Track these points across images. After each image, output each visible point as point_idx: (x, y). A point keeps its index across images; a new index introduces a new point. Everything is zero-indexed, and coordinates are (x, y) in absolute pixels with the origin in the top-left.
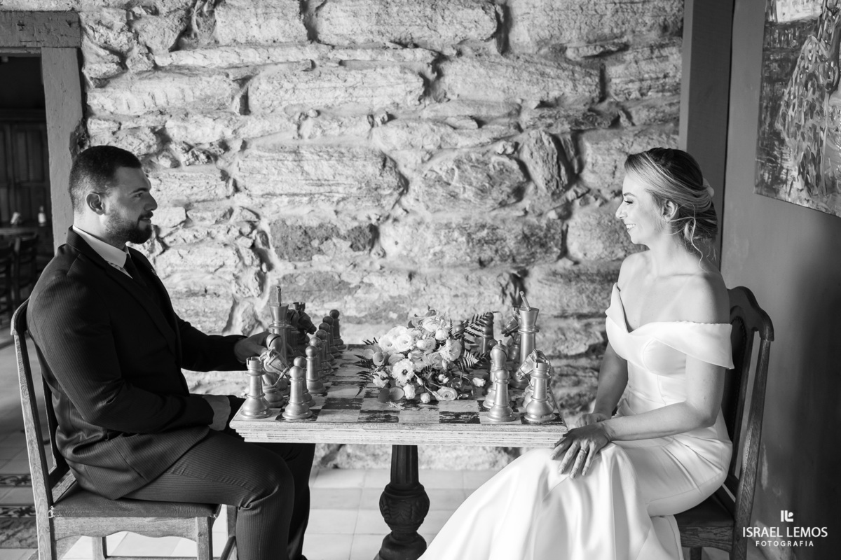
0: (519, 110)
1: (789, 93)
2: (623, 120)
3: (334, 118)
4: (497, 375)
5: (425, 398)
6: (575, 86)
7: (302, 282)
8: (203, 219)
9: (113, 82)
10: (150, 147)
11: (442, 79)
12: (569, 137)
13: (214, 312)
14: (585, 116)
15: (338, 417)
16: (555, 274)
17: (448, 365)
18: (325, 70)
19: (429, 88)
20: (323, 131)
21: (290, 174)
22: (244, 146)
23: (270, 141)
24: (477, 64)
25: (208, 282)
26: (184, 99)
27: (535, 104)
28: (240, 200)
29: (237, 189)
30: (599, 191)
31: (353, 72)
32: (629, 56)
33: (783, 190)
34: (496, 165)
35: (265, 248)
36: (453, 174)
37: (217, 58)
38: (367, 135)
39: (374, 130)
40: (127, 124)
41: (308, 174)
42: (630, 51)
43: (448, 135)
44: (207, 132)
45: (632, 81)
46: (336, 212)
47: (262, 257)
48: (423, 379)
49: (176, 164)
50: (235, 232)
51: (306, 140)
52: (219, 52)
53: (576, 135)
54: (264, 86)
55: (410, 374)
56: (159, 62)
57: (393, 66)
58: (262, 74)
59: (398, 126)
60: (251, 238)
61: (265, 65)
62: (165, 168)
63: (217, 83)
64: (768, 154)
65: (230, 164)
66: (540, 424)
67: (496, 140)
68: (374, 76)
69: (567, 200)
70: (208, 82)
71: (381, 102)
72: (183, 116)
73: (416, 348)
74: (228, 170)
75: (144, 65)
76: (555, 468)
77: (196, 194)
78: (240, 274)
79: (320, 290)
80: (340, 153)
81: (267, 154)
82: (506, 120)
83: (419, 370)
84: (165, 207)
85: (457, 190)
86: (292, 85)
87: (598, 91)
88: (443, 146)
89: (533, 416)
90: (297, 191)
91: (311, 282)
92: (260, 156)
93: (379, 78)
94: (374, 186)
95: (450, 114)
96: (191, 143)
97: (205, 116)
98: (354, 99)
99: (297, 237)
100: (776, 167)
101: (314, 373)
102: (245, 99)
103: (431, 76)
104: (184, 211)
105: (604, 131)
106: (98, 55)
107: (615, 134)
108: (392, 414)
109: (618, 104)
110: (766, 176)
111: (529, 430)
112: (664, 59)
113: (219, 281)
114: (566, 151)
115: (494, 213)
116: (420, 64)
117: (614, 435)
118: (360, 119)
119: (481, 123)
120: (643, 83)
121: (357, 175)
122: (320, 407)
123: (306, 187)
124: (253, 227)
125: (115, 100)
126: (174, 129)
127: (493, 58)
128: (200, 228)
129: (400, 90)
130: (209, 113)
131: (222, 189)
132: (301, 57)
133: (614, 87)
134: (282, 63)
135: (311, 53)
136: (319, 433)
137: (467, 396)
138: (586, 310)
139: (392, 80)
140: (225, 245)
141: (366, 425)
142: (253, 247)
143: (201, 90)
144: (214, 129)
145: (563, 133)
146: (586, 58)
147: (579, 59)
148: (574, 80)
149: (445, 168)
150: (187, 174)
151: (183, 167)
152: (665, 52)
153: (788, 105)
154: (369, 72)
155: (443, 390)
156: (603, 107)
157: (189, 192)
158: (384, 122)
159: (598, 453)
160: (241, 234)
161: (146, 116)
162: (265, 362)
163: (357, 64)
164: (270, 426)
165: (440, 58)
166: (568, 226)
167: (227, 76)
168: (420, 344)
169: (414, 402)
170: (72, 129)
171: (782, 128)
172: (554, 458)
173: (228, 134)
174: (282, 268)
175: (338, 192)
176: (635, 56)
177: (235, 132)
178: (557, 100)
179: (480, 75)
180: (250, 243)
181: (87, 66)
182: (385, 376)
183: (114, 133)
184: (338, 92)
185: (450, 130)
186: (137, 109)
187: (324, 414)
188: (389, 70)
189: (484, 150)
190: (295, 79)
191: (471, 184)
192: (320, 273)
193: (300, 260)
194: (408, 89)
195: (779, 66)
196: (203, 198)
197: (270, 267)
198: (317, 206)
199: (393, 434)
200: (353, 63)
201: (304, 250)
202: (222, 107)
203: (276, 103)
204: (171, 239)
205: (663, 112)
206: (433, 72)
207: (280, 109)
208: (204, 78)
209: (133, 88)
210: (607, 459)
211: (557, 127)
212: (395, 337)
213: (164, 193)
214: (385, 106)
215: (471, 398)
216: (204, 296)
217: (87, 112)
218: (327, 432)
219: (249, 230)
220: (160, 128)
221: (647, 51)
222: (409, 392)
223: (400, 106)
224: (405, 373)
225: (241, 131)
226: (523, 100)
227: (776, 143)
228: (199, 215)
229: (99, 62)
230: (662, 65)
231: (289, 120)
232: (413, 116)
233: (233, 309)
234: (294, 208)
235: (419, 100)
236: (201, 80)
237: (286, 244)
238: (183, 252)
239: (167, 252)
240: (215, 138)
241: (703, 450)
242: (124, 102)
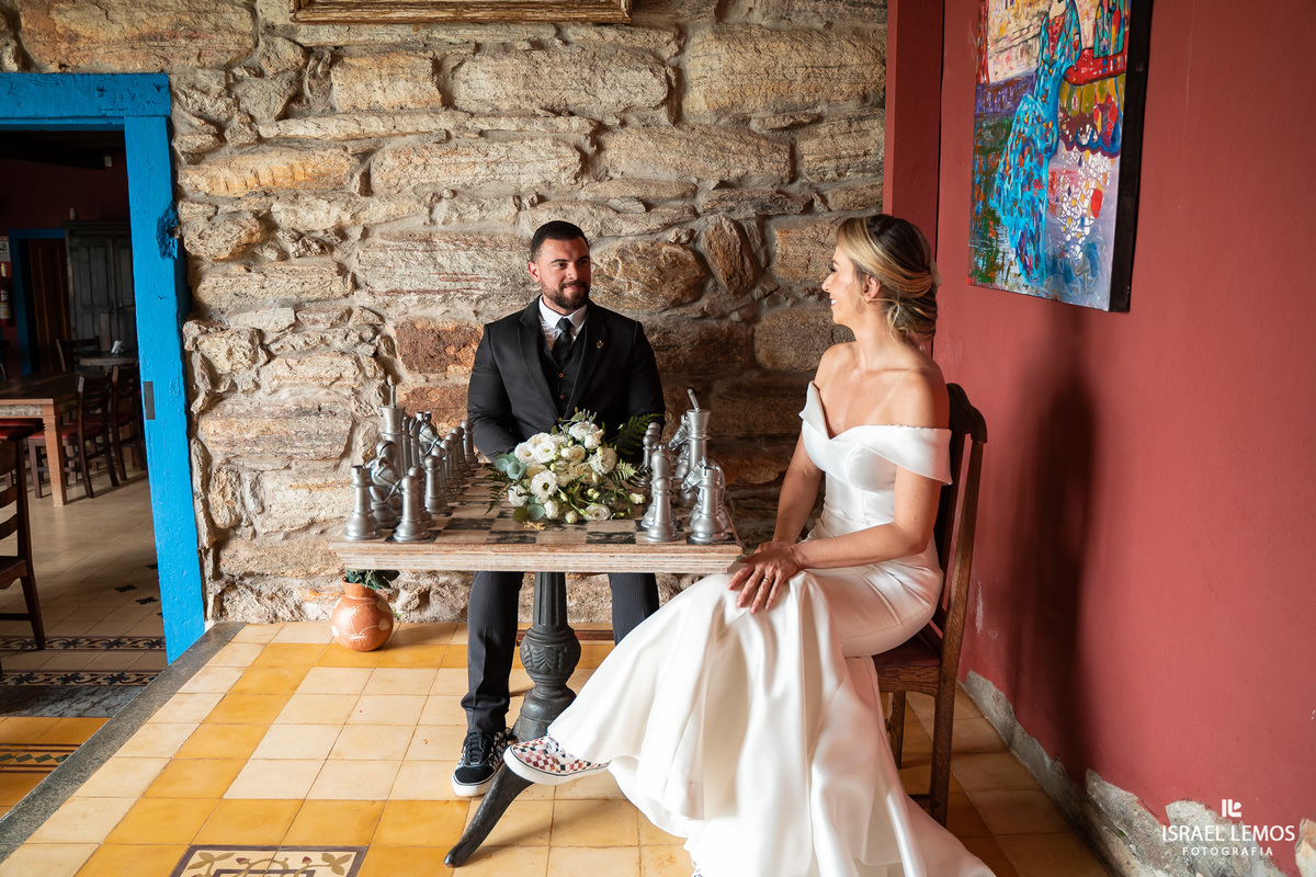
0: (695, 192)
1: (1004, 163)
2: (817, 204)
3: (474, 199)
4: (657, 485)
5: (570, 517)
6: (761, 164)
7: (435, 398)
8: (315, 322)
9: (209, 158)
10: (252, 234)
11: (602, 154)
12: (754, 223)
13: (330, 434)
14: (773, 199)
15: (461, 538)
16: (738, 387)
17: (599, 478)
18: (462, 142)
19: (587, 165)
20: (460, 215)
21: (420, 267)
22: (366, 234)
23: (396, 228)
24: (644, 136)
25: (321, 396)
26: (293, 177)
27: (713, 184)
28: (361, 299)
29: (356, 286)
30: (790, 288)
31: (496, 145)
32: (823, 129)
33: (1000, 276)
34: (667, 256)
35: (391, 357)
36: (617, 267)
37: (333, 128)
38: (513, 220)
39: (522, 214)
40: (226, 208)
41: (441, 266)
42: (824, 124)
43: (610, 220)
44: (321, 216)
45: (827, 159)
46: (476, 313)
47: (387, 368)
48: (568, 495)
49: (284, 256)
50: (354, 337)
51: (441, 227)
52: (336, 121)
53: (763, 220)
54: (390, 161)
55: (553, 488)
56: (264, 132)
57: (544, 138)
58: (387, 147)
59: (550, 209)
60: (374, 344)
61: (390, 136)
62: (271, 261)
63: (332, 158)
64: (983, 237)
65: (348, 256)
66: (709, 544)
67: (667, 226)
68: (521, 150)
69: (753, 298)
70: (322, 157)
71: (529, 180)
72: (291, 198)
73: (560, 458)
74: (346, 262)
75: (246, 136)
76: (732, 600)
77: (308, 292)
78: (361, 389)
79: (458, 408)
80: (481, 242)
81: (392, 243)
82: (679, 203)
83: (564, 485)
84: (271, 307)
85: (621, 287)
86: (423, 161)
87: (788, 169)
88: (604, 233)
89: (701, 535)
90: (429, 287)
91: (446, 397)
92: (384, 246)
93: (527, 151)
94: (521, 281)
95: (612, 195)
96: (302, 230)
97: (318, 198)
98: (498, 177)
99: (428, 343)
100: (991, 251)
101: (436, 488)
102: (366, 177)
103: (590, 150)
104: (293, 312)
105: (795, 217)
106: (191, 126)
107: (808, 221)
108: (528, 535)
109: (811, 186)
110: (981, 262)
111: (696, 551)
112: (864, 133)
113: (335, 397)
114: (751, 241)
115: (666, 314)
116: (577, 135)
117: (805, 562)
118: (505, 201)
119: (649, 206)
120: (841, 161)
121: (501, 268)
122: (441, 528)
123: (439, 282)
124: (376, 331)
125: (211, 178)
126: (281, 213)
127: (663, 130)
128: (313, 332)
129: (552, 165)
130: (323, 194)
131: (338, 287)
132: (433, 126)
133: (806, 165)
134: (411, 134)
135: (445, 122)
136: (438, 557)
137: (622, 514)
138: (775, 431)
139: (543, 154)
140: (343, 353)
141: (496, 547)
142: (376, 355)
143: (314, 167)
144: (328, 213)
145: (747, 219)
146: (774, 130)
147: (764, 132)
148: (759, 156)
149: (606, 260)
150: (296, 268)
151: (293, 259)
152: (866, 125)
153: (1003, 178)
154: (516, 145)
155: (593, 507)
156: (794, 188)
157: (299, 289)
158: (533, 205)
159: (785, 582)
160: (362, 339)
161: (248, 199)
162: (373, 472)
163: (501, 135)
164: (378, 549)
165: (599, 130)
166: (754, 330)
167: (346, 149)
168: (565, 453)
169: (558, 522)
170: (160, 214)
171: (997, 205)
172: (732, 588)
173: (346, 218)
174: (410, 380)
175: (478, 289)
176: (830, 129)
177: (353, 216)
178: (740, 179)
179: (647, 148)
180: (372, 350)
181: (179, 138)
182: (523, 491)
183: (209, 219)
184: (478, 169)
185: (612, 214)
186: (238, 189)
187: (445, 535)
188: (540, 142)
189: (654, 238)
190: (426, 153)
191: (637, 280)
192: (457, 386)
193: (432, 371)
194: (562, 165)
195: (993, 133)
196: (316, 296)
197: (397, 380)
198: (453, 306)
199: (530, 558)
200: (496, 134)
201: (437, 359)
202: (339, 186)
203: (403, 181)
204: (278, 346)
205: (864, 195)
206: (592, 145)
207: (409, 188)
208: (317, 152)
209: (232, 165)
210: (796, 589)
211: (739, 212)
212: (535, 445)
213: (270, 291)
214: (534, 184)
215: (627, 517)
216: (317, 414)
217: (177, 194)
218: (448, 556)
219: (371, 335)
220: (264, 212)
221: (844, 124)
222: (550, 510)
223: (553, 185)
224: (546, 487)
225: (362, 215)
226: (699, 180)
227: (992, 223)
228: (311, 316)
229: (192, 134)
230: (862, 141)
231: (419, 202)
232: (568, 198)
233: (352, 431)
234: (425, 308)
235: (576, 178)
236: (314, 154)
237: (415, 351)
238: (292, 362)
239: (272, 363)
240: (330, 224)
241: (908, 579)
242: (222, 180)
